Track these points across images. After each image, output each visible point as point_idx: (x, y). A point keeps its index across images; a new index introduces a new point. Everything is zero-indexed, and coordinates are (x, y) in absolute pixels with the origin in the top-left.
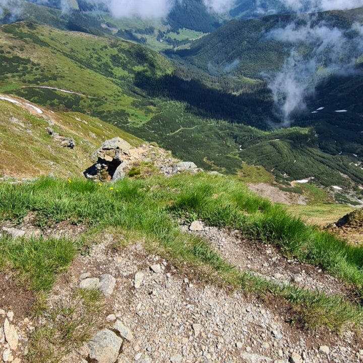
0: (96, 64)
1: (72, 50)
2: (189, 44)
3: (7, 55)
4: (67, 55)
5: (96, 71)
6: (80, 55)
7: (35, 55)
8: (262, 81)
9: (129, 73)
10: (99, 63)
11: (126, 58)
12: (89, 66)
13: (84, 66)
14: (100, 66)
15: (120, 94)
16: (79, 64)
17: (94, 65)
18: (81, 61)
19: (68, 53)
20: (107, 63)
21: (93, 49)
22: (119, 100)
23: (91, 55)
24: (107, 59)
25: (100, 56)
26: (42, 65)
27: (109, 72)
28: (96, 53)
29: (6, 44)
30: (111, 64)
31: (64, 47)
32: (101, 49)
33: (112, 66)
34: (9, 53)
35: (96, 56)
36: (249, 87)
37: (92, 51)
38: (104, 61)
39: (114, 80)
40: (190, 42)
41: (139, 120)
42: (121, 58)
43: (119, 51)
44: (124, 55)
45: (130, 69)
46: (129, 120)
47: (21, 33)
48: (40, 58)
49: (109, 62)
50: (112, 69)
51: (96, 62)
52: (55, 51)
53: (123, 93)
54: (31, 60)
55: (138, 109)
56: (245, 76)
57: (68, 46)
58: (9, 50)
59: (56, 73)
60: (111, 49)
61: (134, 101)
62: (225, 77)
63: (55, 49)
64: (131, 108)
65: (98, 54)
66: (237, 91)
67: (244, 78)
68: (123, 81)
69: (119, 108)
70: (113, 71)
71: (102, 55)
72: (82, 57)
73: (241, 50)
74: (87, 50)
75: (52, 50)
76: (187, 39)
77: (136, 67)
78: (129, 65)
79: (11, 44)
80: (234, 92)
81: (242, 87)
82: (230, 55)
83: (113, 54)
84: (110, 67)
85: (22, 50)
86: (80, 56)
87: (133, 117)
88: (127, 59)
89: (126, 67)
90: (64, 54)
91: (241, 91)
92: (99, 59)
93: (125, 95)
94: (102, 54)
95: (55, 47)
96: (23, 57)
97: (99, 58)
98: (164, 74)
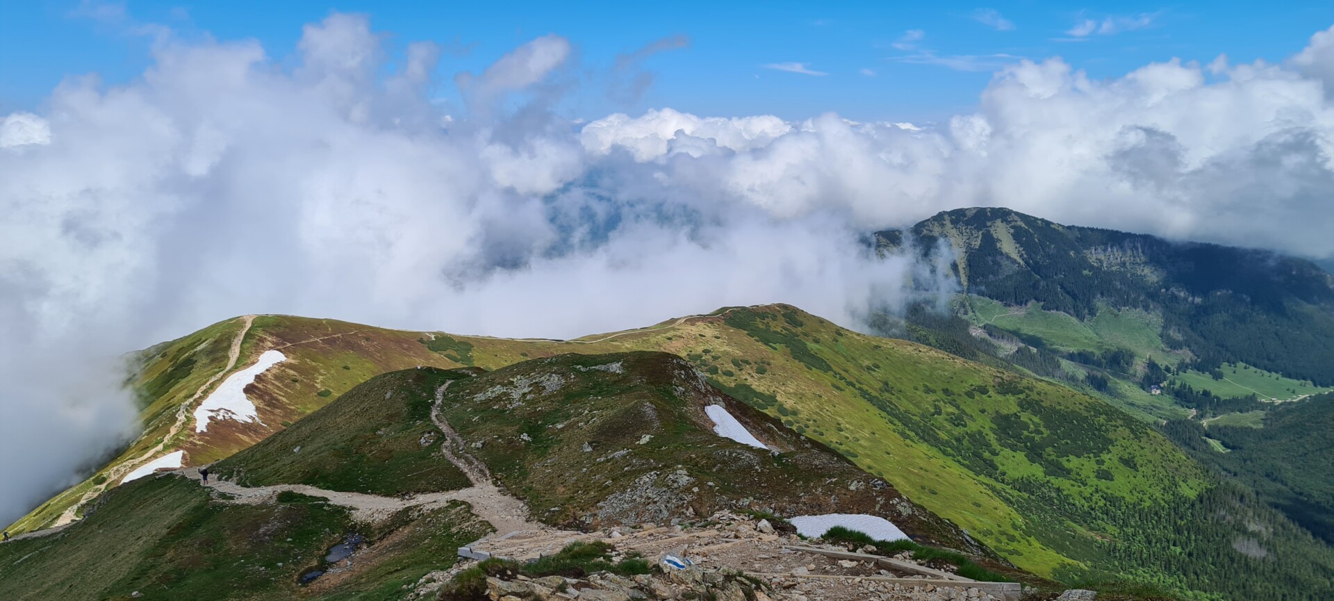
0: (948, 431)
1: (887, 387)
2: (1261, 414)
3: (722, 379)
4: (871, 399)
5: (944, 453)
6: (905, 402)
7: (791, 388)
9: (1046, 474)
10: (958, 431)
11: (1042, 429)
12: (927, 435)
13: (912, 434)
14: (958, 440)
15: (1016, 534)
16: (900, 426)
17: (943, 435)
18: (904, 419)
19: (874, 393)
20: (980, 433)
21: (946, 391)
23: (936, 407)
24: (981, 424)
25: (964, 412)
26: (803, 415)
27: (985, 460)
28: (953, 403)
29: (726, 353)
30: (992, 437)
31: (866, 376)
32: (970, 395)
33: (995, 445)
34: (730, 374)
35: (951, 409)
37: (940, 395)
38: (973, 427)
39: (999, 486)
40: (1262, 406)
42: (1026, 427)
43: (1020, 405)
44: (1036, 419)
45: (1051, 463)
47: (767, 330)
48: (801, 397)
49: (987, 431)
50: (995, 453)
51: (948, 426)
52: (842, 384)
53: (1028, 533)
54: (779, 398)
57: (878, 374)
58: (731, 368)
59: (834, 440)
60: (1000, 398)
61: (1063, 566)
63: (842, 378)
65: (958, 407)
68: (1026, 495)
70: (997, 460)
71: (968, 411)
72: (911, 407)
74: (928, 390)
75: (834, 381)
76: (1252, 398)
77: (1071, 457)
78: (1049, 449)
79: (738, 353)
83: (1004, 412)
84: (988, 445)
85: (761, 371)
86: (904, 405)
88: (1046, 433)
89: (1040, 456)
90: (864, 394)
92: (957, 421)
93: (1032, 539)
94: (970, 407)
95: (843, 374)
96: (761, 389)
97: (959, 418)
98: (1168, 497)
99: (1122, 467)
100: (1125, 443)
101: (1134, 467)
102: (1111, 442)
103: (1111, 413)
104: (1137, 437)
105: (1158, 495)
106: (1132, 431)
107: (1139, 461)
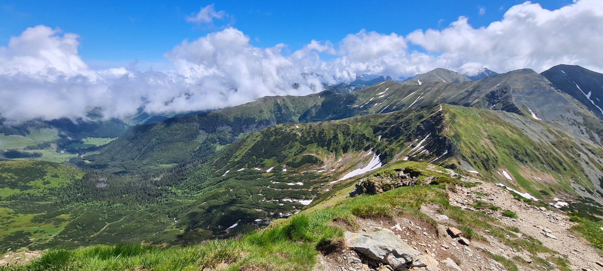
8: (177, 164)
9: (21, 191)
11: (14, 177)
15: (11, 216)
22: (10, 223)
36: (168, 171)
41: (46, 234)
42: (6, 178)
44: (10, 174)
45: (23, 186)
46: (32, 239)
53: (16, 213)
55: (44, 223)
56: (162, 164)
61: (35, 217)
62: (143, 168)
64: (32, 226)
66: (158, 176)
67: (161, 165)
68: (14, 201)
69: (11, 232)
73: (152, 146)
76: (94, 146)
77: (31, 182)
78: (20, 182)
80: (155, 178)
81: (161, 173)
82: (143, 150)
87: (37, 234)
88: (17, 177)
89: (17, 186)
91: (162, 176)
93: (19, 214)
98: (73, 181)
99: (53, 178)
100: (51, 171)
101: (58, 177)
102: (46, 172)
103: (43, 163)
104: (56, 168)
105: (69, 182)
106: (53, 166)
107: (58, 174)
